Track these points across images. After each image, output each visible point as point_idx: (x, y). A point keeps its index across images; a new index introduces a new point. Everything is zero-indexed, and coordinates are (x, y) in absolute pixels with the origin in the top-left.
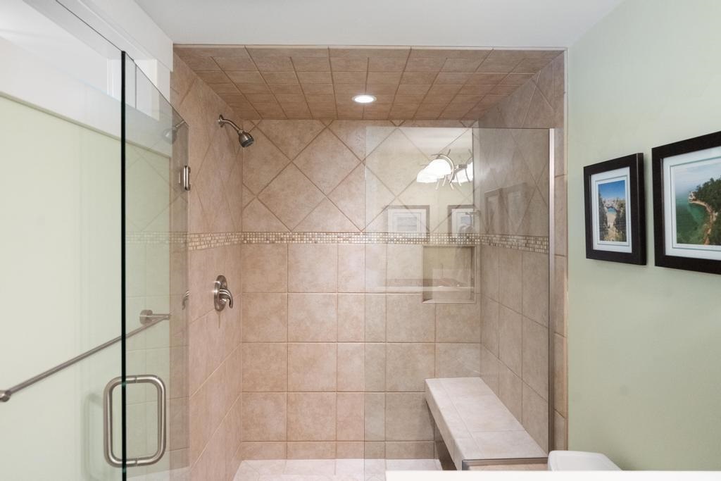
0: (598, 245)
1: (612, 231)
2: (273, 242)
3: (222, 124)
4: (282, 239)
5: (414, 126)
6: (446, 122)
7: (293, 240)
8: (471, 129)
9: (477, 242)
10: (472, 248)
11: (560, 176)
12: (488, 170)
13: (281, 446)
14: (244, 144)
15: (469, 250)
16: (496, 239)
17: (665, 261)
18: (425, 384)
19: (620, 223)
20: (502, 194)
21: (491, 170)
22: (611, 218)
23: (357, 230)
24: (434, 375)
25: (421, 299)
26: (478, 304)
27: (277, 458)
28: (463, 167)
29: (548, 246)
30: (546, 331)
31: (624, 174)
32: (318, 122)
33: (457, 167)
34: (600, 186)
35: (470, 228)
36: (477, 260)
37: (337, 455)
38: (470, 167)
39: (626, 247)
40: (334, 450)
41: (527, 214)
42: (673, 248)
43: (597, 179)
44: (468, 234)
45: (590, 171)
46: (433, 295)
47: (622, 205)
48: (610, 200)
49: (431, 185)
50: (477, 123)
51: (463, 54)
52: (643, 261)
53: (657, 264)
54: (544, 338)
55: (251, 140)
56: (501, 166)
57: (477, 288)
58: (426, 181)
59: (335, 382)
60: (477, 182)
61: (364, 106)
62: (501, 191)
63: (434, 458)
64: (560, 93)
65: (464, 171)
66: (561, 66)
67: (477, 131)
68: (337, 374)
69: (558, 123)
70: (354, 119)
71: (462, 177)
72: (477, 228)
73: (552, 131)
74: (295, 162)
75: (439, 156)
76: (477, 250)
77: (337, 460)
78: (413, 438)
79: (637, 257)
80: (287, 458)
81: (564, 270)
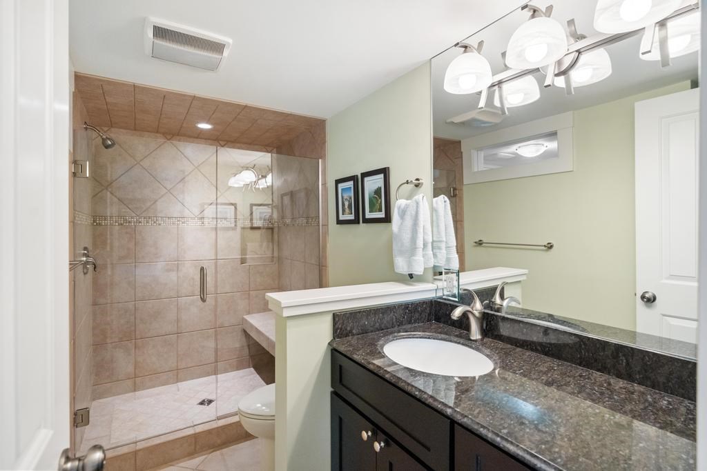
0: (342, 217)
1: (347, 210)
2: (121, 224)
3: (86, 129)
4: (129, 222)
5: (234, 147)
6: (256, 147)
7: (140, 222)
8: (270, 154)
9: (276, 225)
10: (272, 229)
11: (324, 184)
12: (283, 179)
13: (129, 383)
14: (107, 147)
15: (270, 231)
16: (288, 221)
17: (367, 221)
18: (243, 319)
19: (350, 206)
20: (292, 194)
21: (285, 179)
22: (347, 204)
23: (193, 216)
24: (249, 313)
25: (239, 263)
26: (277, 264)
27: (126, 392)
28: (264, 177)
29: (319, 222)
30: (318, 267)
31: (350, 184)
32: (161, 135)
33: (260, 177)
34: (342, 189)
35: (271, 216)
36: (276, 236)
37: (178, 380)
38: (269, 177)
39: (352, 217)
40: (175, 377)
41: (307, 205)
42: (369, 215)
43: (341, 186)
44: (270, 219)
45: (338, 182)
46: (248, 260)
47: (351, 198)
48: (346, 196)
49: (239, 189)
50: (275, 150)
51: (275, 113)
52: (359, 223)
53: (363, 222)
54: (317, 272)
55: (113, 144)
56: (291, 177)
57: (276, 254)
58: (236, 186)
59: (176, 326)
60: (275, 188)
61: (202, 131)
62: (292, 192)
63: (249, 367)
64: (324, 142)
65: (264, 180)
66: (324, 128)
67: (274, 155)
68: (178, 321)
69: (323, 157)
70: (190, 137)
71: (263, 184)
72: (275, 216)
73: (320, 160)
74: (141, 163)
75: (247, 169)
76: (276, 230)
77: (179, 384)
78: (235, 357)
79: (356, 221)
80: (135, 391)
81: (326, 233)
